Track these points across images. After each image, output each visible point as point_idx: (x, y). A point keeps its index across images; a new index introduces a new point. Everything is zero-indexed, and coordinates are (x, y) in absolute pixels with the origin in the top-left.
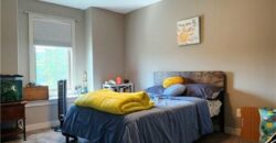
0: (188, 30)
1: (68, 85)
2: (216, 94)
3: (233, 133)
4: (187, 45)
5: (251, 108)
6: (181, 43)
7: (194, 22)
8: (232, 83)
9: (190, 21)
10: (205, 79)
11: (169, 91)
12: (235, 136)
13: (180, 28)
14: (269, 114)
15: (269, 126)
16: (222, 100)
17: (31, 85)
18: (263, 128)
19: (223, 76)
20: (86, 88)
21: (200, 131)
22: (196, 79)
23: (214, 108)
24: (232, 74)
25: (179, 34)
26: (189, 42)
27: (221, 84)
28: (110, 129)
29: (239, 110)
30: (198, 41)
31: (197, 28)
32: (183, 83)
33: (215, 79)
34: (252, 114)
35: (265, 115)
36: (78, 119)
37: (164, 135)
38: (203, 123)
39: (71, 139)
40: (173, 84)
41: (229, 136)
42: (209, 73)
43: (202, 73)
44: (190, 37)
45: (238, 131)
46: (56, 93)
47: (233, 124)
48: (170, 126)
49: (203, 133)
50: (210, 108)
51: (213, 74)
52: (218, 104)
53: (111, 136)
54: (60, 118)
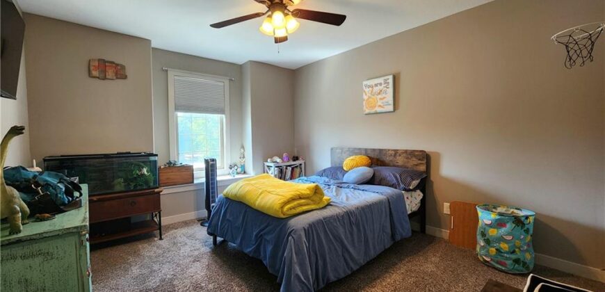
0: (377, 93)
1: (218, 165)
2: (415, 183)
3: (437, 234)
4: (376, 113)
5: (465, 204)
6: (367, 111)
7: (386, 82)
8: (438, 169)
9: (381, 80)
10: (400, 160)
11: (351, 176)
12: (441, 240)
13: (367, 90)
14: (493, 216)
15: (493, 233)
16: (423, 191)
17: (171, 165)
18: (483, 234)
19: (426, 157)
20: (243, 167)
21: (393, 236)
22: (387, 159)
23: (413, 202)
24: (438, 155)
25: (365, 97)
26: (379, 110)
27: (423, 168)
28: (268, 237)
29: (446, 205)
30: (391, 108)
31: (390, 91)
32: (370, 166)
33: (414, 161)
34: (465, 212)
35: (485, 217)
36: (228, 216)
37: (344, 246)
38: (398, 225)
39: (219, 239)
40: (357, 166)
41: (432, 240)
42: (406, 151)
43: (396, 151)
44: (380, 103)
45: (445, 233)
46: (203, 173)
47: (439, 223)
48: (352, 234)
49: (398, 238)
50: (408, 202)
51: (412, 154)
52: (418, 195)
53: (270, 248)
54: (208, 207)
